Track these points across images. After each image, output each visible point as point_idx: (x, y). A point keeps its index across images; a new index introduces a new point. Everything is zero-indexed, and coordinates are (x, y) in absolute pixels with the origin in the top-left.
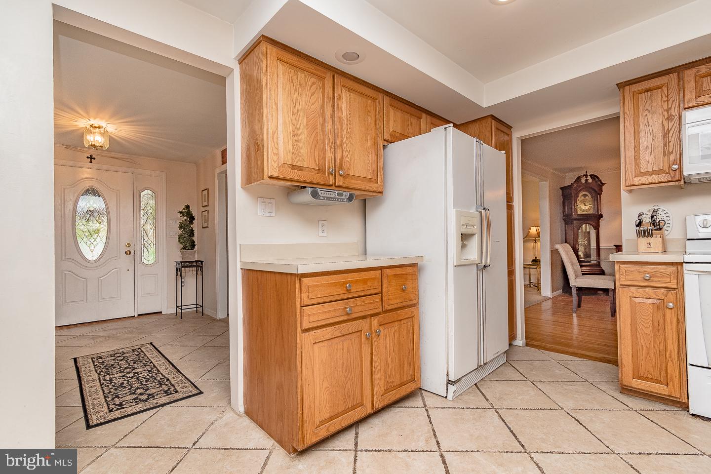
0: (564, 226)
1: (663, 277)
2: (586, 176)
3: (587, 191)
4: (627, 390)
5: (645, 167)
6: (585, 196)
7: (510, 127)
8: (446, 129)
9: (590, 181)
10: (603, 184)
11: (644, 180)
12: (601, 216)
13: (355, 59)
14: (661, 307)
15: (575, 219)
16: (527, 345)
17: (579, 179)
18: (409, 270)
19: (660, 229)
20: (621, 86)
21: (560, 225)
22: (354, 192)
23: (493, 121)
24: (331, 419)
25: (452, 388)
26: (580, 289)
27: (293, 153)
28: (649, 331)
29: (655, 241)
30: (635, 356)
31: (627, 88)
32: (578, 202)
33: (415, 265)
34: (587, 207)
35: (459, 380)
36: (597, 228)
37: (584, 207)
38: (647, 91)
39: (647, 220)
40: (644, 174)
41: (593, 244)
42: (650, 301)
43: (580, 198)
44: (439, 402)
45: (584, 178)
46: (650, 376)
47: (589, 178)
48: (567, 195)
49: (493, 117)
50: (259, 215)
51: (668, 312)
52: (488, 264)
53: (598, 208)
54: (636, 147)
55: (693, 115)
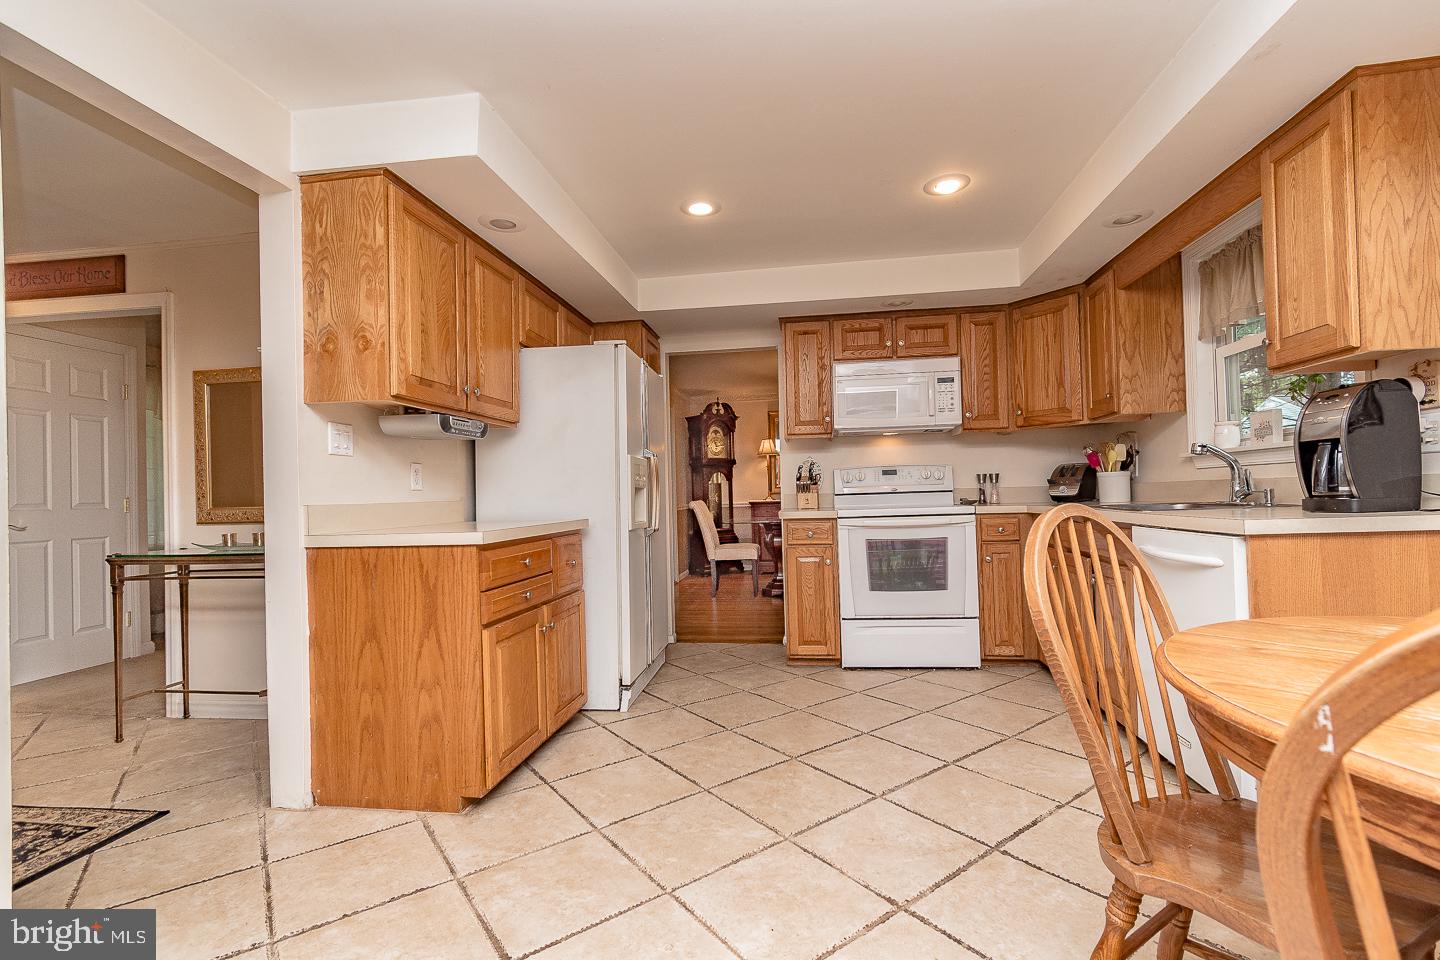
0: (690, 475)
1: (822, 533)
2: (718, 404)
3: (719, 426)
4: (794, 659)
5: (805, 416)
6: (716, 432)
7: (657, 337)
8: (616, 345)
9: (722, 412)
10: (736, 418)
11: (803, 429)
12: (734, 462)
13: (511, 228)
14: (820, 565)
15: (704, 466)
16: (678, 641)
17: (709, 407)
18: (572, 539)
19: (816, 484)
20: (785, 321)
21: (685, 473)
22: (490, 422)
23: (644, 329)
24: (512, 749)
25: (627, 695)
26: (719, 563)
27: (422, 359)
28: (811, 592)
29: (811, 496)
30: (801, 621)
31: (788, 325)
32: (709, 440)
33: (576, 533)
34: (719, 449)
35: (633, 683)
36: (729, 478)
37: (714, 448)
38: (805, 333)
39: (805, 473)
40: (804, 423)
41: (725, 502)
42: (813, 559)
43: (711, 435)
44: (613, 717)
45: (715, 407)
46: (812, 639)
47: (721, 407)
48: (695, 428)
49: (644, 324)
50: (330, 452)
51: (826, 568)
52: (657, 527)
53: (730, 450)
54: (796, 393)
55: (841, 369)
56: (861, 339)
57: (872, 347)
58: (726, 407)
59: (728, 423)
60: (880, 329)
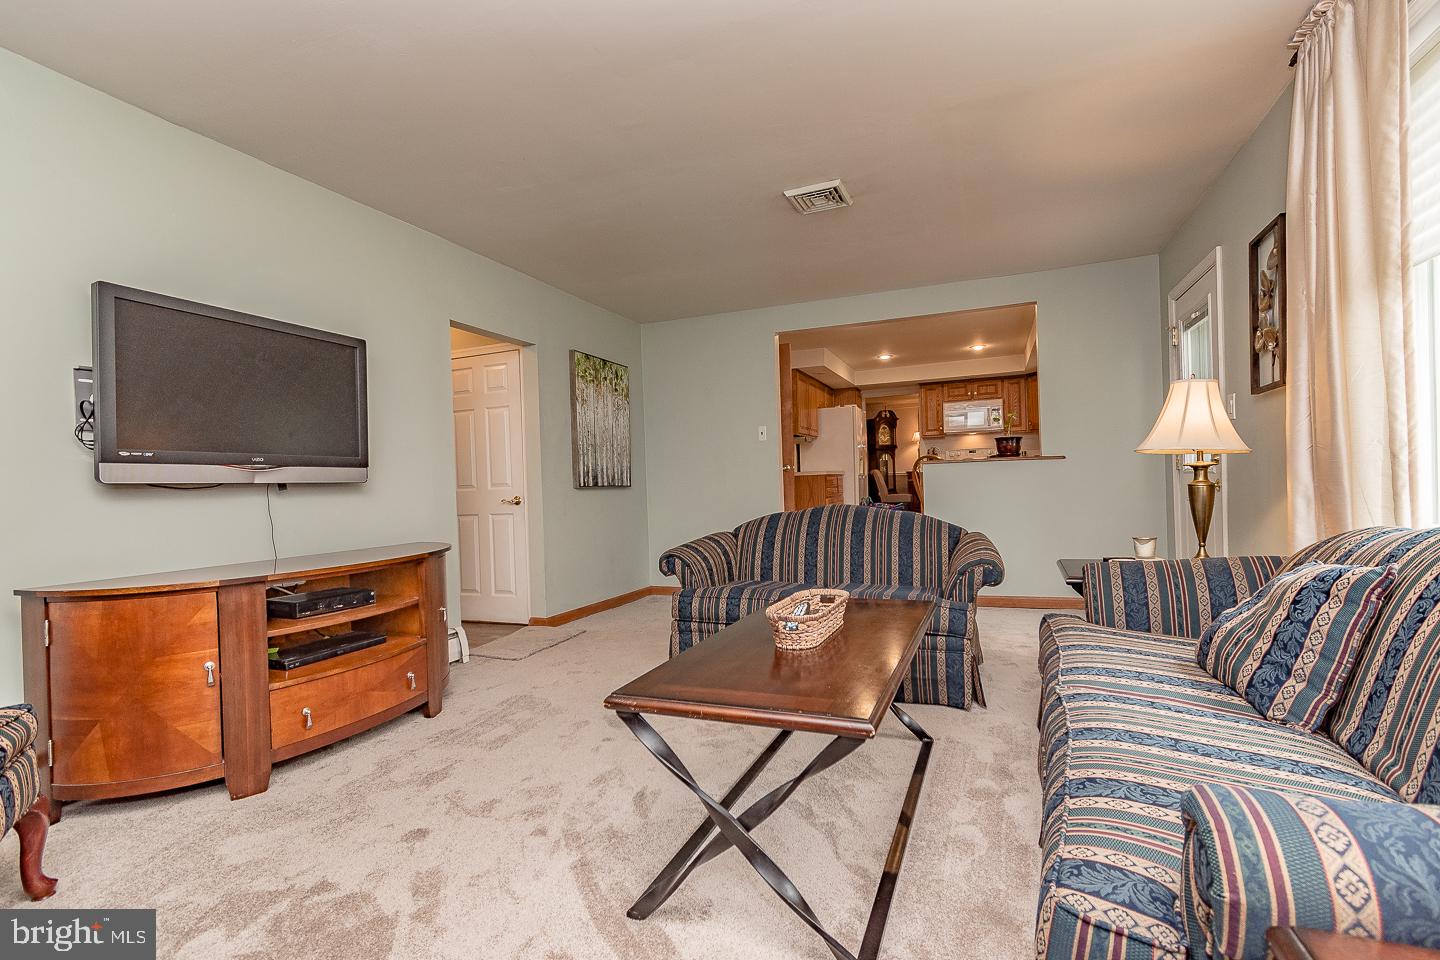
2: (886, 411)
3: (886, 425)
5: (930, 427)
6: (884, 428)
9: (888, 415)
10: (897, 418)
12: (896, 446)
15: (878, 450)
17: (881, 414)
31: (923, 387)
32: (880, 434)
34: (886, 439)
36: (893, 456)
37: (884, 439)
38: (931, 390)
41: (890, 472)
43: (882, 431)
45: (884, 413)
47: (887, 413)
48: (872, 428)
53: (892, 438)
54: (927, 417)
55: (946, 405)
56: (956, 392)
57: (962, 395)
58: (891, 412)
59: (892, 422)
60: (965, 387)
